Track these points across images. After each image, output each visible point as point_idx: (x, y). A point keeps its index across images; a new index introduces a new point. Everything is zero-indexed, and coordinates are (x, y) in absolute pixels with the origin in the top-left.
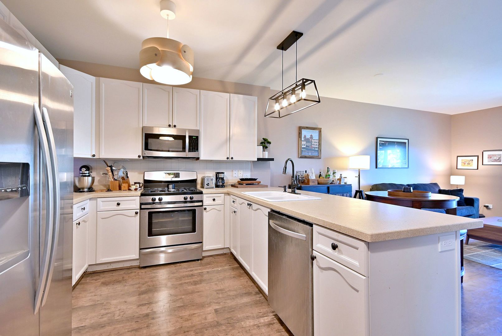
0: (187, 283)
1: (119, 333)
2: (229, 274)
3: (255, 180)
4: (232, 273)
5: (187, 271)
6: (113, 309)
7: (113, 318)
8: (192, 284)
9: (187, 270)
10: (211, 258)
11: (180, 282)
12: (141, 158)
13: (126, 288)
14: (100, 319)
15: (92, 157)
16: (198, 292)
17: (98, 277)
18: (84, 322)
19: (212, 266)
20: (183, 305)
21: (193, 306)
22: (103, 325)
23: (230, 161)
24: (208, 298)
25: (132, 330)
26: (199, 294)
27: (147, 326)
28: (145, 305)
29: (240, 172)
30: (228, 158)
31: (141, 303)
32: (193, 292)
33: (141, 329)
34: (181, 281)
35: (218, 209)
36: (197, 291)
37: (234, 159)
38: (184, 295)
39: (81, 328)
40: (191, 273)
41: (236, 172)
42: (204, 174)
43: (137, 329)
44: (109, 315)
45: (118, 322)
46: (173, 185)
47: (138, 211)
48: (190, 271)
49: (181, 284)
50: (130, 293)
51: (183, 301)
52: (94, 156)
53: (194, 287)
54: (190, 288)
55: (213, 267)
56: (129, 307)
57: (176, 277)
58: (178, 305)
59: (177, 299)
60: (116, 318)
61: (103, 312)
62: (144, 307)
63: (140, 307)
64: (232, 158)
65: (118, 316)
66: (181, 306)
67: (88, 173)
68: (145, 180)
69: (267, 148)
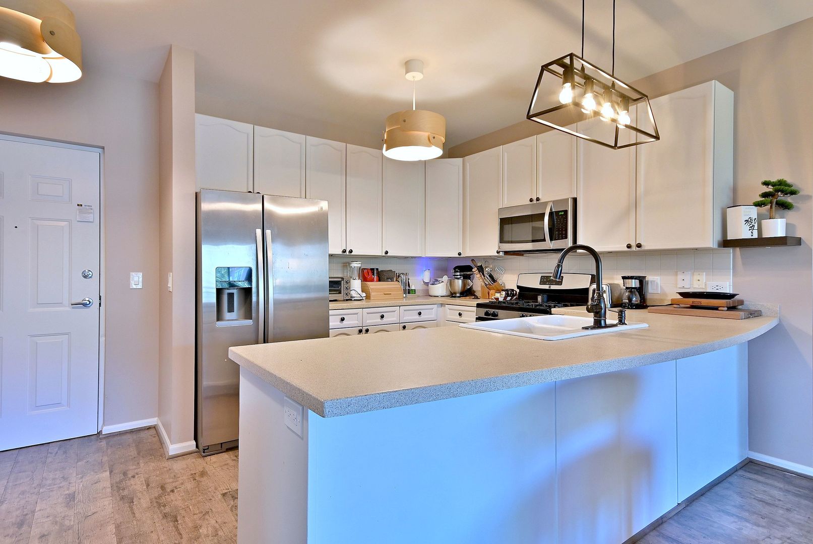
3: (730, 297)
12: (501, 254)
15: (458, 256)
23: (637, 251)
29: (696, 277)
30: (629, 246)
37: (645, 248)
41: (686, 276)
46: (545, 296)
52: (460, 254)
64: (640, 246)
67: (460, 275)
68: (518, 287)
69: (785, 206)
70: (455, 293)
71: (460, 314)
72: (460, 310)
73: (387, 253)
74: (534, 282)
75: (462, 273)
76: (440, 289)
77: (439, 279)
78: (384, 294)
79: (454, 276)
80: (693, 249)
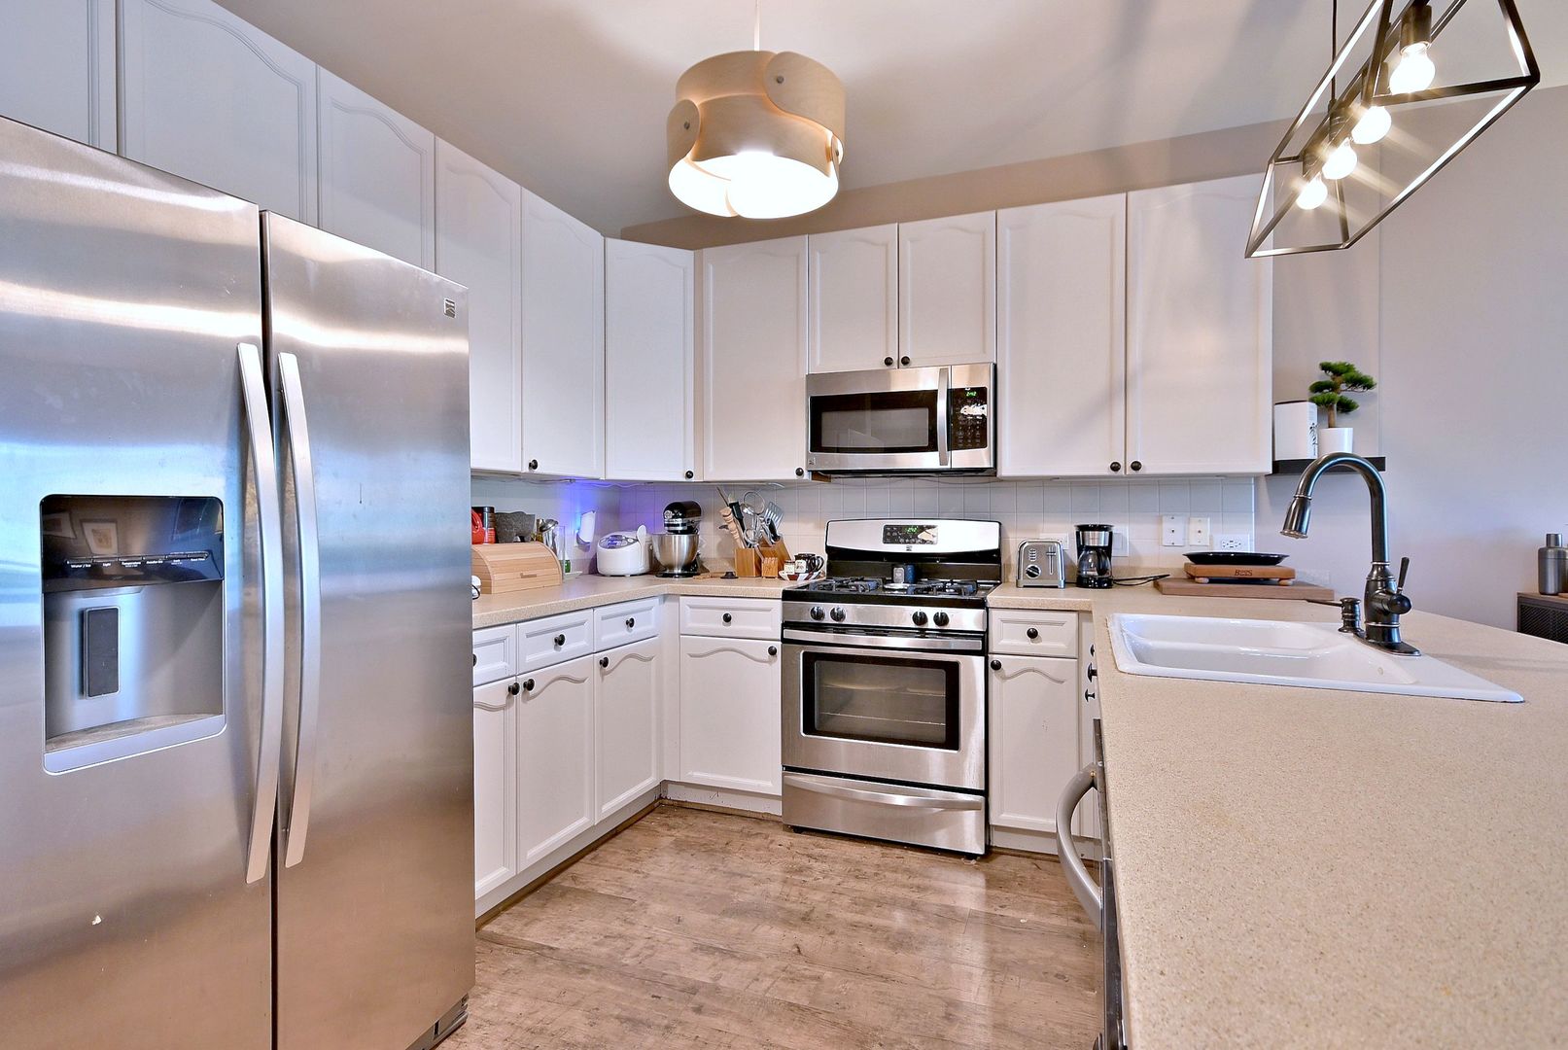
0: (875, 931)
1: (597, 1009)
2: (1050, 954)
3: (1272, 560)
4: (1065, 958)
5: (904, 886)
6: (637, 930)
7: (620, 956)
8: (888, 938)
9: (911, 881)
10: (1025, 862)
11: (858, 918)
12: (807, 476)
13: (712, 877)
14: (596, 944)
15: (684, 480)
16: (886, 979)
17: (680, 821)
18: (562, 938)
19: (1008, 895)
20: (806, 1003)
21: (835, 1024)
22: (586, 967)
23: (1130, 477)
24: (902, 1019)
25: (628, 1019)
26: (884, 986)
27: (667, 1027)
28: (713, 954)
29: (1195, 526)
30: (1115, 467)
31: (708, 942)
32: (870, 973)
33: (650, 1027)
34: (862, 913)
35: (1050, 674)
36: (885, 972)
37: (1144, 470)
38: (834, 968)
39: (546, 951)
40: (915, 896)
41: (1178, 525)
42: (1035, 530)
43: (641, 1022)
44: (619, 943)
45: (623, 974)
46: (909, 568)
47: (778, 645)
48: (918, 887)
49: (855, 926)
50: (708, 897)
51: (816, 988)
52: (689, 475)
53: (889, 953)
54: (873, 951)
55: (1005, 902)
56: (674, 941)
57: (858, 894)
58: (791, 999)
59: (807, 973)
60: (623, 961)
61: (616, 927)
62: (706, 958)
63: (698, 955)
64: (1136, 466)
65: (632, 957)
66: (799, 1007)
67: (683, 525)
68: (829, 549)
69: (1346, 407)
70: (671, 567)
71: (727, 619)
72: (727, 609)
73: (534, 465)
74: (869, 539)
75: (686, 520)
76: (629, 557)
77: (625, 534)
78: (523, 577)
79: (668, 525)
80: (1218, 475)
